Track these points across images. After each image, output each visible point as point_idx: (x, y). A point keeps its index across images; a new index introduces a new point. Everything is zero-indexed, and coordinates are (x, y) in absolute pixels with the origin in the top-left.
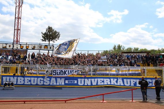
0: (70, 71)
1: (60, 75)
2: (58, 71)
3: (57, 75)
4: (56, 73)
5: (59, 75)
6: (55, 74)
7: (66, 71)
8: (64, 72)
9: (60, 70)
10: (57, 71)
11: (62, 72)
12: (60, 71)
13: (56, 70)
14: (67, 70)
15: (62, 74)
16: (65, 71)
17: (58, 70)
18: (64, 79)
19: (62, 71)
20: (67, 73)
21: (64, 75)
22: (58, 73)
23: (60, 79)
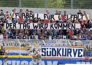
0: (66, 49)
1: (51, 57)
2: (49, 50)
3: (48, 55)
4: (45, 52)
5: (50, 55)
6: (44, 55)
7: (60, 49)
8: (56, 50)
9: (52, 48)
10: (47, 50)
11: (54, 52)
12: (51, 50)
13: (46, 48)
14: (62, 48)
15: (54, 54)
16: (58, 49)
17: (49, 48)
18: (57, 62)
19: (54, 49)
20: (61, 52)
21: (56, 57)
22: (49, 52)
23: (51, 62)
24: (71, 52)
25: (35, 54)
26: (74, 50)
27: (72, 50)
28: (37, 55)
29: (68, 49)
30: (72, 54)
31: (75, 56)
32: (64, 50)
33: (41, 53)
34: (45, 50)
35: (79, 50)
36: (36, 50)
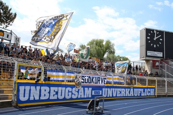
1: (88, 84)
2: (87, 78)
3: (85, 82)
4: (84, 80)
5: (87, 83)
6: (83, 82)
7: (94, 77)
9: (88, 76)
10: (85, 78)
11: (90, 80)
12: (88, 78)
13: (85, 75)
15: (90, 82)
16: (92, 77)
17: (87, 76)
18: (91, 89)
19: (90, 77)
20: (94, 80)
21: (91, 84)
22: (86, 79)
23: (87, 88)
24: (99, 80)
25: (77, 81)
26: (101, 78)
27: (101, 79)
28: (78, 82)
29: (98, 78)
30: (101, 82)
31: (102, 84)
32: (96, 78)
33: (81, 80)
34: (84, 78)
35: (104, 78)
36: (78, 77)
